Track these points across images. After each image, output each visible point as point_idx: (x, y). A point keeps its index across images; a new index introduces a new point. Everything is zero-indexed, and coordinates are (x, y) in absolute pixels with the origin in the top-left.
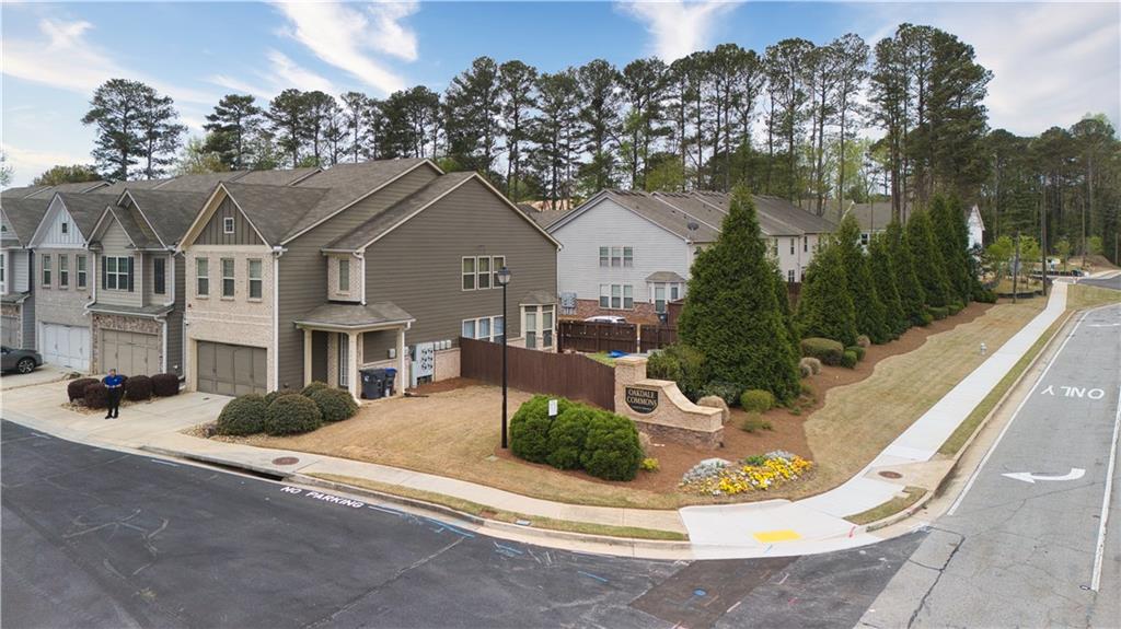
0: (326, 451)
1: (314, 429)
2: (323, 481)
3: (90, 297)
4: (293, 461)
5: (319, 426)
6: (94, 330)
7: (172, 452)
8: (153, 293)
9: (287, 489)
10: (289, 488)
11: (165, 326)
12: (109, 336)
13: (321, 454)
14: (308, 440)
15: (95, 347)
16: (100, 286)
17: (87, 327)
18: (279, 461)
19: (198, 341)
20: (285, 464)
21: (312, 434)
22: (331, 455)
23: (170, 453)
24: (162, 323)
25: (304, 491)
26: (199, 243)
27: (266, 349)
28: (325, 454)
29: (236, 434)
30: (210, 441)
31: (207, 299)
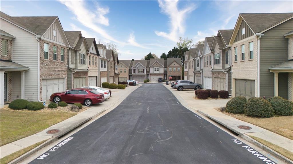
0: (269, 128)
1: (268, 117)
2: (257, 142)
3: (212, 68)
4: (249, 128)
5: (272, 116)
6: (213, 78)
7: (204, 114)
8: (225, 64)
9: (235, 141)
10: (237, 140)
11: (227, 75)
12: (216, 80)
13: (266, 129)
14: (262, 121)
15: (213, 83)
16: (214, 64)
17: (211, 77)
18: (241, 127)
19: (236, 79)
20: (244, 128)
21: (266, 119)
22: (271, 131)
23: (203, 114)
24: (226, 74)
25: (244, 144)
26: (235, 42)
27: (255, 80)
28: (268, 129)
29: (231, 112)
30: (221, 113)
31: (237, 62)
